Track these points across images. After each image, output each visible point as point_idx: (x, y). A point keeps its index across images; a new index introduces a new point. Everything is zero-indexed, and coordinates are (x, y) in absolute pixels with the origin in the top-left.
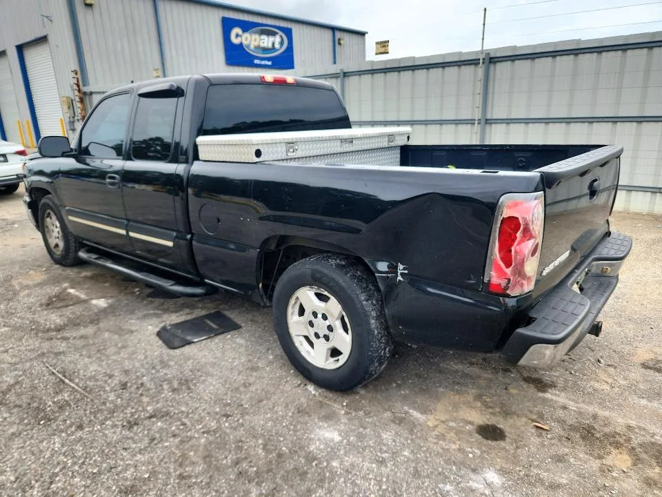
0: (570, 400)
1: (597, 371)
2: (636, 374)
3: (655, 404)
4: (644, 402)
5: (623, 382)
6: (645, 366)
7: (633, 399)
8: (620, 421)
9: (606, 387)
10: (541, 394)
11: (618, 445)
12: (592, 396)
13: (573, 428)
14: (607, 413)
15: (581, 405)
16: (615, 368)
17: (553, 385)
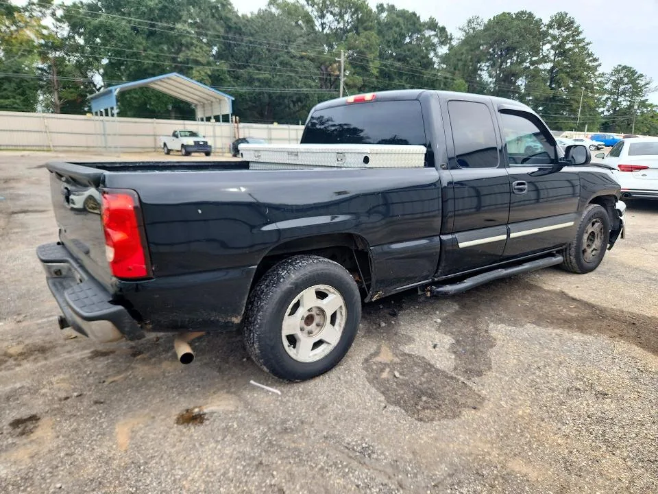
0: (70, 358)
1: (73, 387)
2: (37, 406)
3: (8, 388)
4: (18, 385)
5: (43, 391)
6: (34, 418)
7: (27, 383)
8: (28, 365)
9: (54, 379)
10: (92, 349)
11: (21, 354)
12: (59, 368)
13: (54, 347)
14: (39, 364)
15: (61, 359)
16: (60, 400)
17: (91, 358)
